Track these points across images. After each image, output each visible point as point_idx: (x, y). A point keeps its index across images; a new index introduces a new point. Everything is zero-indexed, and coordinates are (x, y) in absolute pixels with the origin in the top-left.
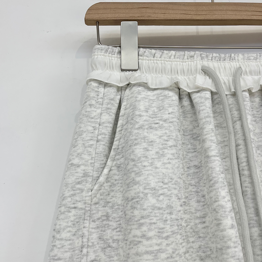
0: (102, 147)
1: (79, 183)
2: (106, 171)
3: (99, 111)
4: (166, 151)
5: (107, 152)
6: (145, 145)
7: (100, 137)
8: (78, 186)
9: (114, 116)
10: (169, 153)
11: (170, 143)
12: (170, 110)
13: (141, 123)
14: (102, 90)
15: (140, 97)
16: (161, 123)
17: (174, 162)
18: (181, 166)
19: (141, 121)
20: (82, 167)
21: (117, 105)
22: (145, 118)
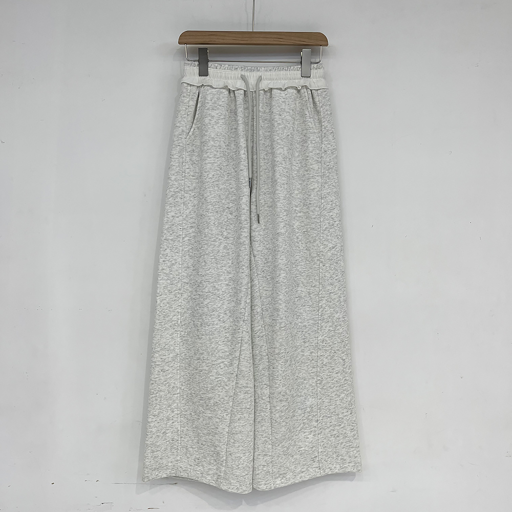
0: (190, 118)
1: (180, 135)
2: (192, 130)
3: (188, 99)
4: (219, 121)
5: (192, 121)
6: (210, 118)
7: (189, 113)
8: (180, 136)
9: (195, 102)
10: (221, 122)
11: (222, 117)
12: (223, 100)
13: (208, 107)
14: (189, 88)
15: (208, 93)
16: (218, 107)
17: (223, 126)
18: (227, 128)
19: (208, 106)
20: (181, 128)
21: (197, 96)
22: (210, 104)
